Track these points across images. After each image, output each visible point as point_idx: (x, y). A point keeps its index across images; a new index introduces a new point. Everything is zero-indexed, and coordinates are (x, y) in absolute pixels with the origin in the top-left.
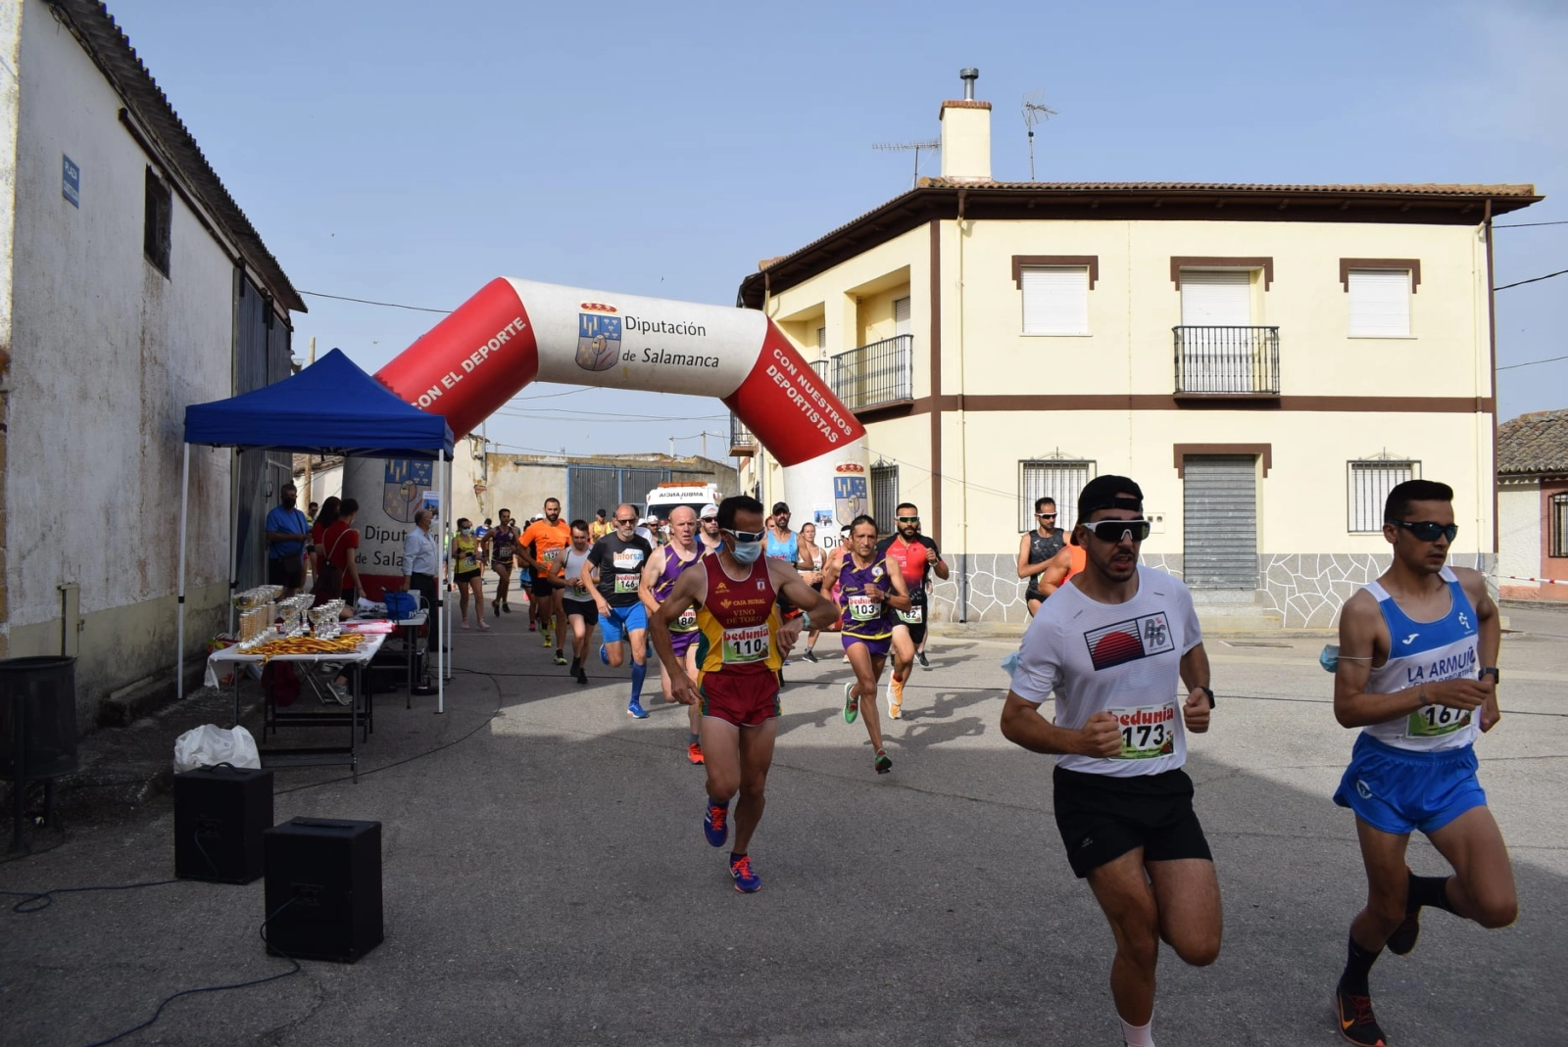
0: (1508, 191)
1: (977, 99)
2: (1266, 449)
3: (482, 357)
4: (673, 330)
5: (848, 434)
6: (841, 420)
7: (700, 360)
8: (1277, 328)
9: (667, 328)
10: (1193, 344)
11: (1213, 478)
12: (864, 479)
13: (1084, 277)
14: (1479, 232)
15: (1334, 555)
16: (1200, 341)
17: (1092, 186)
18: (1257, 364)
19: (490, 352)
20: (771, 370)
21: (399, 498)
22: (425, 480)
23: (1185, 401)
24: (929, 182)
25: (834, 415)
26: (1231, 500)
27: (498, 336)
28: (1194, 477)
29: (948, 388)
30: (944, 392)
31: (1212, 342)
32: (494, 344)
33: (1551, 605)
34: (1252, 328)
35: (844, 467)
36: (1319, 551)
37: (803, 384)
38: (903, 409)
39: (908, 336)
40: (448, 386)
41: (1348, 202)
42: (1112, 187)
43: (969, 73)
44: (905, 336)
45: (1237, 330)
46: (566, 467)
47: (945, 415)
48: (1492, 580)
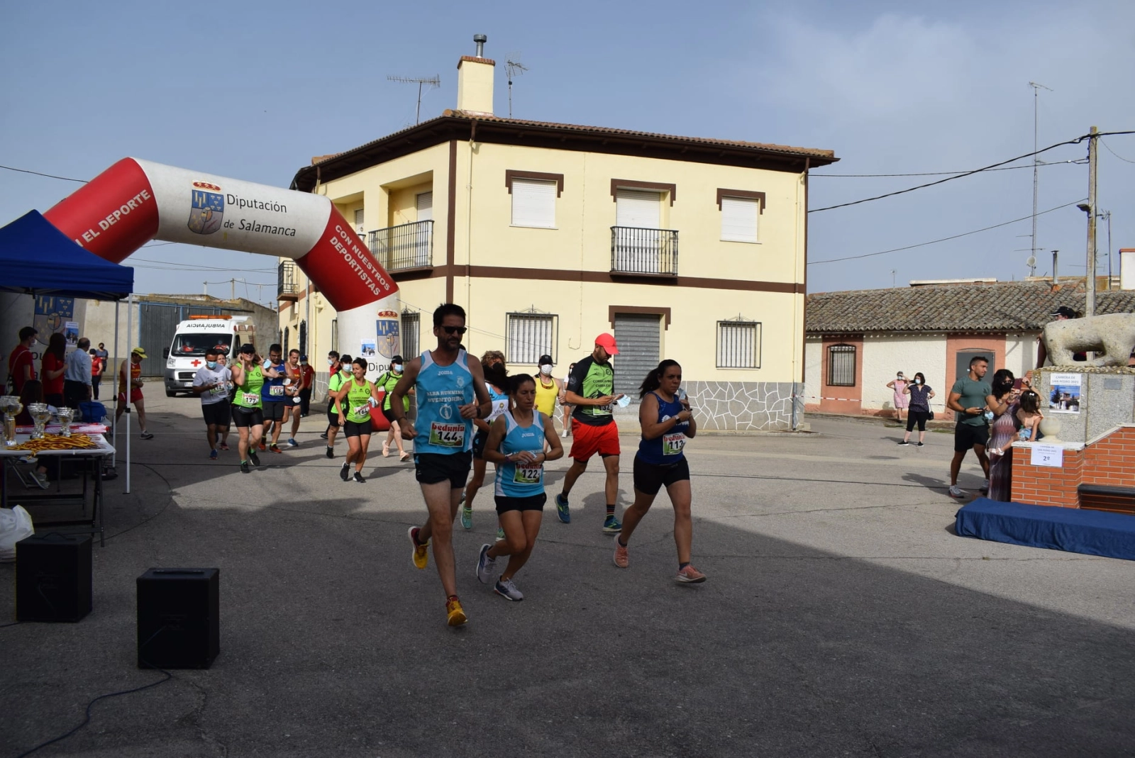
0: (819, 153)
1: (486, 57)
2: (667, 311)
3: (115, 218)
4: (262, 207)
5: (387, 289)
6: (382, 279)
7: (281, 230)
8: (677, 231)
9: (258, 205)
10: (624, 239)
11: (633, 329)
12: (397, 322)
13: (553, 188)
14: (801, 178)
15: (707, 382)
16: (628, 237)
17: (563, 126)
18: (664, 255)
19: (122, 215)
20: (334, 241)
21: (47, 326)
22: (68, 313)
23: (617, 277)
24: (452, 113)
25: (378, 275)
26: (643, 344)
27: (129, 203)
28: (621, 328)
29: (459, 260)
30: (456, 263)
31: (636, 238)
32: (125, 210)
33: (827, 416)
34: (662, 230)
35: (384, 313)
36: (698, 380)
37: (356, 251)
38: (425, 273)
39: (430, 221)
40: (88, 240)
41: (724, 152)
42: (575, 128)
43: (480, 37)
44: (428, 221)
45: (652, 231)
46: (138, 303)
47: (457, 279)
48: (801, 399)
